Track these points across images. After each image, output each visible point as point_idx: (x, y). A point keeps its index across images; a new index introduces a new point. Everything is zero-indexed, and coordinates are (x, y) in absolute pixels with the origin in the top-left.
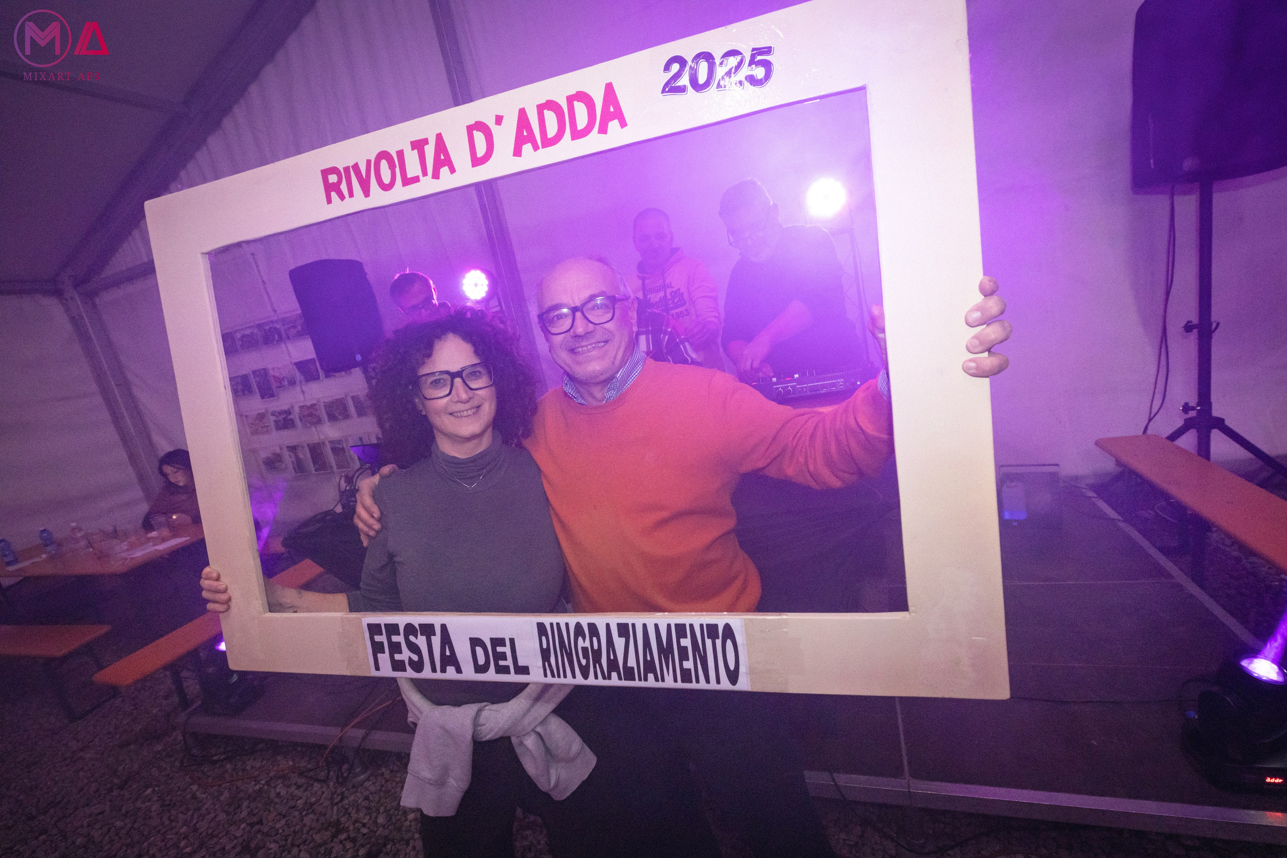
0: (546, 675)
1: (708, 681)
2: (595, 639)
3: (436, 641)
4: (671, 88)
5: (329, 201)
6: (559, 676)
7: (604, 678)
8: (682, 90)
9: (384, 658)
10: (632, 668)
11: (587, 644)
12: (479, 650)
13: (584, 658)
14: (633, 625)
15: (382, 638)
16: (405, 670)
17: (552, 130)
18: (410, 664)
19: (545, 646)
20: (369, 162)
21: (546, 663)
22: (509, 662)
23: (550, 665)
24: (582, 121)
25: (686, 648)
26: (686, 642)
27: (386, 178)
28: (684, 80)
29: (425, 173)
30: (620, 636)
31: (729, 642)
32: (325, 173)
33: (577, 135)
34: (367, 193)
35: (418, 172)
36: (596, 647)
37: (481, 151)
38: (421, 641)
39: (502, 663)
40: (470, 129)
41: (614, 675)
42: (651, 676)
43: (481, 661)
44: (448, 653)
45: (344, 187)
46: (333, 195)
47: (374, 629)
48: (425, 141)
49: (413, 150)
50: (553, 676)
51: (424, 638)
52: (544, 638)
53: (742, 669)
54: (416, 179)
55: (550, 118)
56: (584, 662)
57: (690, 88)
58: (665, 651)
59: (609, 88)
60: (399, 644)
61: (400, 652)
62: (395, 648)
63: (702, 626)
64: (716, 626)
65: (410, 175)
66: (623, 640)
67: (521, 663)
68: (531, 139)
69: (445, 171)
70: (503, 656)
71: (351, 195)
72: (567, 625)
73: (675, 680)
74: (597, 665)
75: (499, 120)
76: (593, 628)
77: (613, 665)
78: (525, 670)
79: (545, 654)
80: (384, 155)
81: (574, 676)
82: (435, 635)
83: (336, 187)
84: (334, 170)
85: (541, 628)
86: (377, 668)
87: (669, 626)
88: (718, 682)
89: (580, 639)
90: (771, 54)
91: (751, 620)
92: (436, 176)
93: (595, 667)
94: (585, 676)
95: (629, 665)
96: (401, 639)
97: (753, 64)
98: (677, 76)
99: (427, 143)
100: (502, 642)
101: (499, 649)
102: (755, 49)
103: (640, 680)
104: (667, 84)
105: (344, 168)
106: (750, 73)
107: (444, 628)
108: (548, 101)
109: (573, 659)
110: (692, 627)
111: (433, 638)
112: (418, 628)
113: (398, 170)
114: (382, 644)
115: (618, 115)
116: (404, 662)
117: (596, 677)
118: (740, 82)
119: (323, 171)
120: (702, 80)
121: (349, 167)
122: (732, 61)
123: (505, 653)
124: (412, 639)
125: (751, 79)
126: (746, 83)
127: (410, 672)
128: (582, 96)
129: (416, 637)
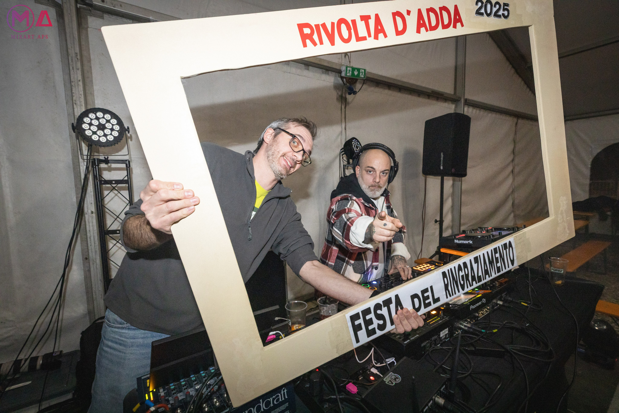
0: (447, 298)
1: (505, 269)
2: (466, 269)
3: (393, 306)
4: (478, 13)
5: (305, 45)
7: (470, 286)
8: (482, 14)
9: (362, 333)
11: (463, 273)
12: (416, 300)
13: (462, 280)
14: (480, 256)
15: (361, 321)
16: (375, 333)
17: (434, 23)
18: (378, 329)
19: (446, 283)
20: (333, 24)
21: (447, 291)
22: (431, 300)
23: (449, 291)
24: (446, 22)
25: (498, 257)
26: (498, 255)
27: (345, 35)
28: (483, 11)
29: (370, 36)
31: (511, 248)
32: (301, 27)
33: (445, 27)
34: (333, 43)
35: (366, 35)
36: (467, 273)
37: (400, 28)
38: (384, 311)
39: (427, 302)
40: (394, 15)
41: (474, 282)
42: (487, 276)
43: (417, 306)
45: (315, 37)
46: (308, 41)
47: (354, 318)
49: (362, 20)
50: (450, 296)
51: (386, 308)
52: (445, 279)
53: (515, 258)
54: (364, 39)
56: (462, 282)
57: (485, 14)
58: (491, 262)
59: (456, 7)
60: (371, 319)
61: (372, 323)
62: (369, 322)
63: (502, 245)
64: (506, 243)
65: (360, 35)
66: (476, 264)
67: (436, 297)
68: (424, 25)
69: (381, 35)
70: (428, 297)
71: (321, 43)
72: (455, 267)
73: (495, 274)
74: (467, 281)
75: (409, 12)
76: (465, 264)
77: (473, 278)
78: (438, 300)
79: (446, 288)
80: (342, 21)
81: (459, 291)
82: (392, 303)
83: (310, 37)
84: (307, 25)
85: (444, 274)
86: (358, 341)
87: (492, 250)
88: (508, 267)
89: (460, 272)
90: (509, 7)
91: (516, 236)
92: (376, 38)
93: (467, 283)
94: (463, 289)
95: (479, 275)
96: (372, 316)
97: (504, 10)
98: (480, 8)
99: (370, 18)
100: (426, 290)
101: (426, 295)
102: (504, 3)
103: (483, 280)
104: (477, 10)
105: (315, 25)
106: (503, 12)
107: (397, 297)
108: (431, 8)
109: (458, 283)
110: (499, 247)
111: (391, 306)
112: (382, 304)
113: (352, 31)
114: (360, 324)
115: (460, 20)
116: (374, 328)
117: (468, 287)
118: (500, 15)
119: (299, 25)
120: (489, 12)
121: (319, 25)
122: (498, 6)
123: (428, 296)
124: (379, 312)
125: (503, 14)
126: (502, 16)
127: (379, 333)
128: (445, 9)
129: (381, 310)
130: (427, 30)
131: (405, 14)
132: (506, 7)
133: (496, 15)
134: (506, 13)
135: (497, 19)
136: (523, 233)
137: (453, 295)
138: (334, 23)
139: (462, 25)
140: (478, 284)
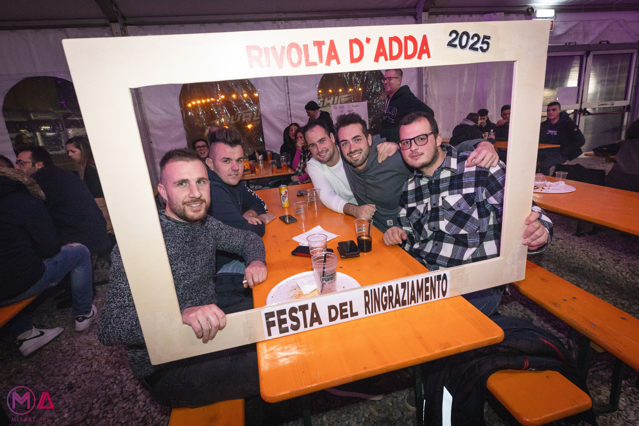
0: (366, 313)
1: (435, 297)
2: (391, 292)
3: (308, 313)
4: (450, 44)
5: (251, 67)
7: (393, 307)
8: (455, 46)
9: (275, 330)
10: (406, 300)
11: (387, 295)
12: (333, 311)
13: (385, 301)
14: (408, 282)
15: (275, 319)
16: (288, 332)
17: (395, 52)
18: (291, 328)
19: (367, 301)
20: (283, 47)
21: (367, 308)
22: (348, 313)
23: (369, 308)
24: (410, 51)
25: (428, 287)
26: (428, 285)
27: (295, 60)
28: (457, 42)
29: (321, 61)
30: (402, 288)
31: (445, 281)
32: (249, 48)
33: (408, 57)
34: (280, 66)
35: (316, 59)
36: (391, 295)
37: (356, 55)
38: (299, 315)
39: (344, 313)
40: (351, 42)
41: (398, 305)
42: (413, 302)
43: (333, 316)
44: (315, 316)
45: (263, 59)
46: (255, 63)
47: (269, 315)
48: (323, 43)
49: (314, 45)
50: (370, 313)
51: (301, 312)
52: (367, 297)
53: (448, 290)
54: (315, 64)
55: (395, 45)
56: (384, 303)
57: (458, 46)
58: (420, 290)
59: (425, 37)
60: (285, 319)
61: (286, 323)
62: (283, 322)
63: (435, 276)
64: (440, 275)
65: (311, 60)
66: (403, 289)
67: (354, 311)
68: (384, 54)
69: (334, 62)
71: (269, 66)
72: (379, 289)
73: (423, 301)
75: (368, 40)
76: (390, 288)
77: (397, 301)
78: (356, 314)
79: (367, 305)
80: (294, 45)
81: (379, 310)
82: (308, 309)
83: (258, 59)
84: (256, 48)
85: (366, 293)
86: (270, 334)
87: (422, 279)
88: (439, 297)
89: (384, 293)
90: (490, 39)
91: (453, 270)
92: (328, 63)
93: (389, 304)
94: (384, 308)
95: (404, 299)
96: (287, 316)
97: (483, 43)
98: (454, 40)
99: (324, 44)
100: (345, 304)
101: (344, 308)
102: (484, 36)
103: (408, 304)
104: (450, 42)
106: (482, 46)
107: (314, 305)
108: (395, 37)
109: (380, 303)
110: (431, 277)
111: (307, 311)
112: (298, 308)
113: (303, 56)
114: (274, 322)
115: (427, 51)
116: (287, 327)
117: (389, 308)
118: (478, 48)
119: (247, 47)
120: (464, 44)
121: (268, 48)
122: (476, 39)
123: (346, 309)
124: (294, 314)
125: (481, 48)
126: (479, 50)
127: (291, 332)
128: (411, 38)
129: (296, 313)
130: (386, 59)
131: (364, 41)
132: (486, 40)
133: (472, 48)
134: (485, 46)
135: (472, 52)
136: (461, 269)
137: (372, 312)
139: (429, 56)
140: (402, 307)
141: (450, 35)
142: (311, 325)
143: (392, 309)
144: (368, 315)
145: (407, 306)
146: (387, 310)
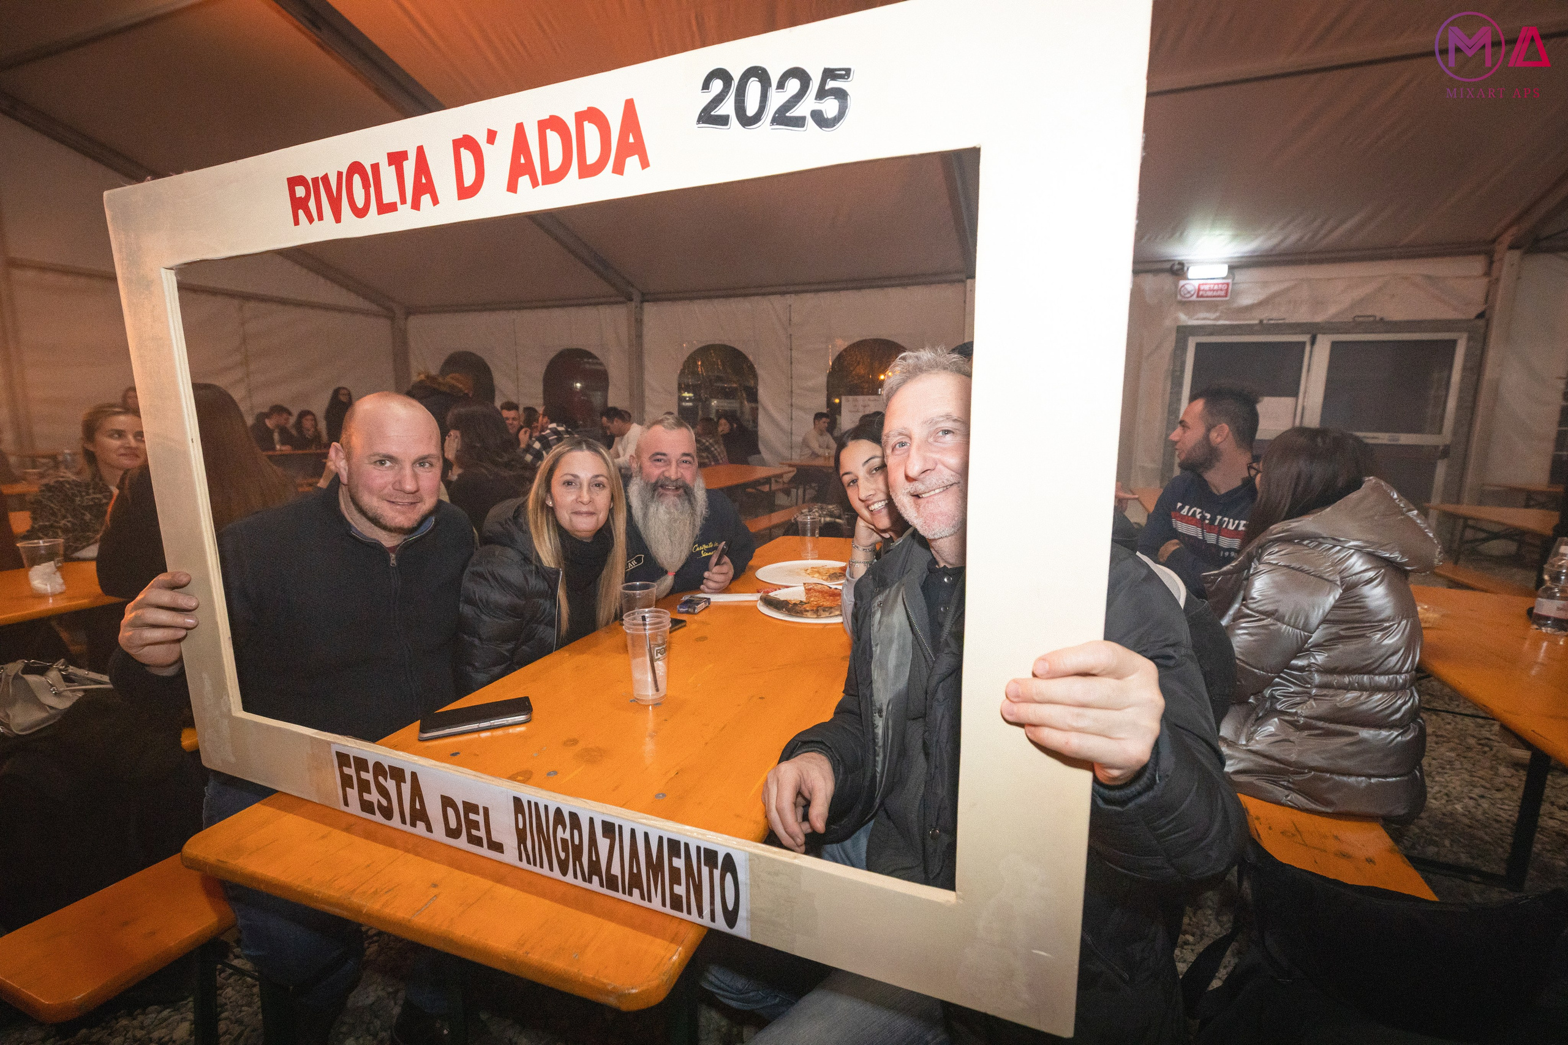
0: (521, 859)
1: (700, 913)
2: (576, 832)
3: (406, 788)
4: (709, 117)
5: (297, 223)
6: (535, 865)
7: (584, 879)
8: (723, 121)
9: (353, 793)
10: (616, 877)
11: (567, 836)
12: (450, 811)
13: (563, 851)
14: (620, 827)
15: (351, 771)
16: (374, 813)
17: (555, 159)
18: (379, 808)
19: (521, 826)
20: (340, 174)
21: (522, 845)
22: (482, 834)
23: (526, 849)
24: (593, 154)
25: (679, 870)
26: (679, 863)
27: (360, 200)
28: (727, 107)
29: (403, 201)
30: (605, 835)
31: (729, 876)
32: (294, 182)
33: (586, 171)
34: (337, 217)
35: (395, 197)
36: (577, 842)
37: (469, 179)
38: (390, 785)
39: (474, 832)
40: (457, 145)
41: (596, 879)
42: (636, 892)
43: (453, 824)
44: (418, 806)
45: (312, 204)
46: (301, 214)
47: (343, 759)
48: (404, 155)
49: (390, 164)
50: (529, 862)
51: (394, 782)
52: (520, 816)
53: (742, 913)
54: (392, 207)
55: (554, 139)
56: (563, 855)
57: (734, 120)
58: (655, 867)
59: (630, 105)
60: (368, 782)
61: (369, 792)
63: (698, 847)
64: (716, 852)
65: (386, 200)
66: (607, 841)
67: (496, 837)
68: (529, 169)
69: (426, 199)
70: (475, 825)
71: (321, 218)
72: (546, 807)
73: (664, 904)
74: (577, 862)
75: (492, 136)
76: (575, 820)
77: (595, 867)
78: (498, 847)
79: (521, 836)
80: (356, 168)
81: (551, 869)
82: (405, 782)
83: (303, 204)
84: (302, 180)
85: (518, 804)
86: (346, 804)
87: (661, 838)
88: (713, 919)
89: (560, 828)
90: (849, 80)
92: (416, 206)
93: (574, 865)
94: (564, 872)
95: (613, 872)
96: (370, 777)
97: (822, 94)
98: (718, 100)
99: (407, 158)
100: (476, 809)
101: (472, 816)
102: (827, 70)
103: (623, 892)
104: (705, 109)
105: (312, 179)
106: (819, 107)
107: (415, 777)
108: (552, 117)
109: (550, 849)
110: (687, 845)
111: (403, 784)
112: (387, 770)
113: (372, 190)
114: (351, 778)
115: (639, 149)
116: (372, 803)
117: (575, 876)
118: (803, 119)
119: (289, 181)
120: (749, 109)
121: (318, 179)
122: (793, 85)
123: (478, 823)
124: (381, 780)
125: (819, 116)
126: (810, 122)
127: (378, 817)
128: (593, 115)
129: (386, 780)
130: (535, 184)
131: (481, 139)
132: (831, 84)
133: (782, 118)
135: (785, 133)
138: (342, 173)
139: (645, 164)
140: (605, 891)
141: (706, 86)
142: (413, 825)
143: (579, 882)
144: (524, 864)
145: (619, 895)
146: (569, 878)
